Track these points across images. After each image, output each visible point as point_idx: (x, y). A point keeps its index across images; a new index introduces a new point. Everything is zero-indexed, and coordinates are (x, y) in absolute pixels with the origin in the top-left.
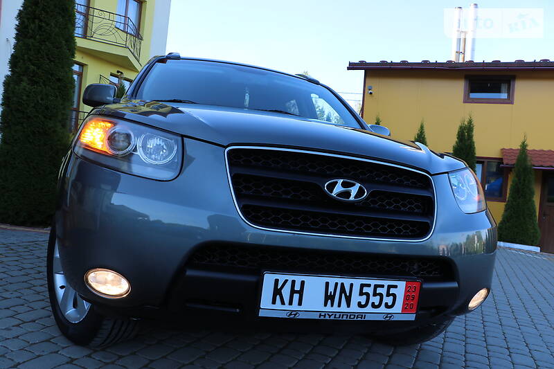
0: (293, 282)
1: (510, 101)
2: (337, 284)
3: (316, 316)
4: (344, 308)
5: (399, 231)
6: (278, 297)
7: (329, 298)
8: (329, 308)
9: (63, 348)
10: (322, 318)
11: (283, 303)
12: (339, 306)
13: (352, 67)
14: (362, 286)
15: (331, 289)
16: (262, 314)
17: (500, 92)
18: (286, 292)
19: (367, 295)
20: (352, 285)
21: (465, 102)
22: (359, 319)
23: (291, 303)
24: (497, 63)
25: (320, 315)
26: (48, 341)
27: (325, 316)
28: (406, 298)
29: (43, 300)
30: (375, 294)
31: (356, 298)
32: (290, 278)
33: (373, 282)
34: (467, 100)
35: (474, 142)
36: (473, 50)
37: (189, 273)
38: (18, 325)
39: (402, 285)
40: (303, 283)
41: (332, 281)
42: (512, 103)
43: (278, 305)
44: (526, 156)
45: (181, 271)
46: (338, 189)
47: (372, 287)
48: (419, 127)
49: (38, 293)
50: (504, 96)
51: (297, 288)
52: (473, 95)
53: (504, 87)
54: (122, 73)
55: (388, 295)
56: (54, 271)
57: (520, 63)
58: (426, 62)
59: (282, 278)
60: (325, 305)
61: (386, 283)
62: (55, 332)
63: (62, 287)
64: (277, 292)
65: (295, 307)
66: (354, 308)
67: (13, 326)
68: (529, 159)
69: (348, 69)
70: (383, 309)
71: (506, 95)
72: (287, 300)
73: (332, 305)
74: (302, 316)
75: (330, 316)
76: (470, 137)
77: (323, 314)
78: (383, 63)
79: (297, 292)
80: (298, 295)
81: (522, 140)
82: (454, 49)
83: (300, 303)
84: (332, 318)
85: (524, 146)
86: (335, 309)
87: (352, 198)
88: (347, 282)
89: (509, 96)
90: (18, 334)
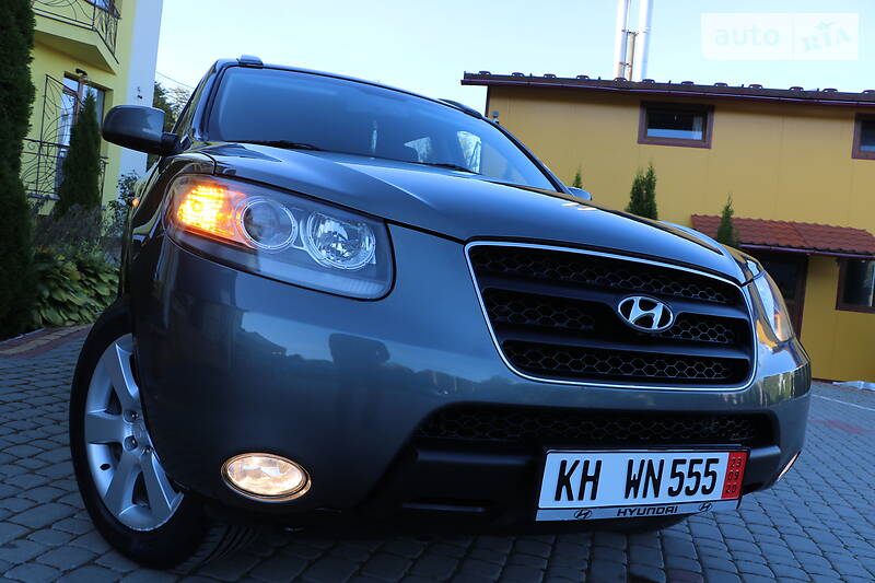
0: (587, 463)
1: (705, 143)
2: (643, 462)
3: (613, 514)
4: (651, 499)
5: (709, 373)
6: (564, 488)
7: (632, 484)
8: (631, 501)
9: (125, 575)
10: (622, 515)
11: (570, 497)
12: (645, 495)
13: (469, 80)
14: (676, 462)
15: (635, 471)
16: (540, 517)
17: (691, 130)
18: (575, 481)
19: (681, 475)
20: (662, 462)
21: (640, 142)
22: (669, 513)
23: (581, 497)
24: (688, 85)
25: (619, 512)
26: (91, 563)
27: (625, 513)
28: (729, 476)
29: (46, 485)
30: (691, 474)
31: (668, 482)
32: (582, 457)
33: (689, 457)
34: (643, 139)
35: (655, 205)
36: (645, 61)
37: (423, 456)
38: (23, 537)
39: (724, 457)
40: (599, 463)
41: (638, 457)
42: (708, 147)
43: (564, 502)
44: (731, 228)
45: (406, 453)
46: (636, 313)
47: (688, 464)
48: (574, 179)
49: (32, 472)
50: (697, 135)
51: (591, 473)
52: (652, 132)
53: (697, 122)
54: (85, 74)
55: (707, 474)
56: (87, 438)
57: (721, 86)
58: (583, 79)
59: (570, 458)
60: (627, 496)
61: (705, 456)
62: (95, 545)
63: (104, 467)
64: (564, 480)
65: (587, 502)
66: (664, 498)
67: (16, 539)
68: (734, 231)
69: (463, 83)
70: (699, 496)
71: (701, 133)
72: (575, 492)
73: (635, 496)
74: (595, 516)
75: (632, 512)
76: (650, 196)
77: (623, 509)
78: (517, 76)
79: (590, 479)
80: (592, 483)
81: (725, 203)
82: (617, 58)
83: (593, 497)
84: (635, 514)
85: (728, 212)
86: (640, 500)
87: (655, 327)
88: (656, 457)
89: (704, 136)
90: (33, 553)
